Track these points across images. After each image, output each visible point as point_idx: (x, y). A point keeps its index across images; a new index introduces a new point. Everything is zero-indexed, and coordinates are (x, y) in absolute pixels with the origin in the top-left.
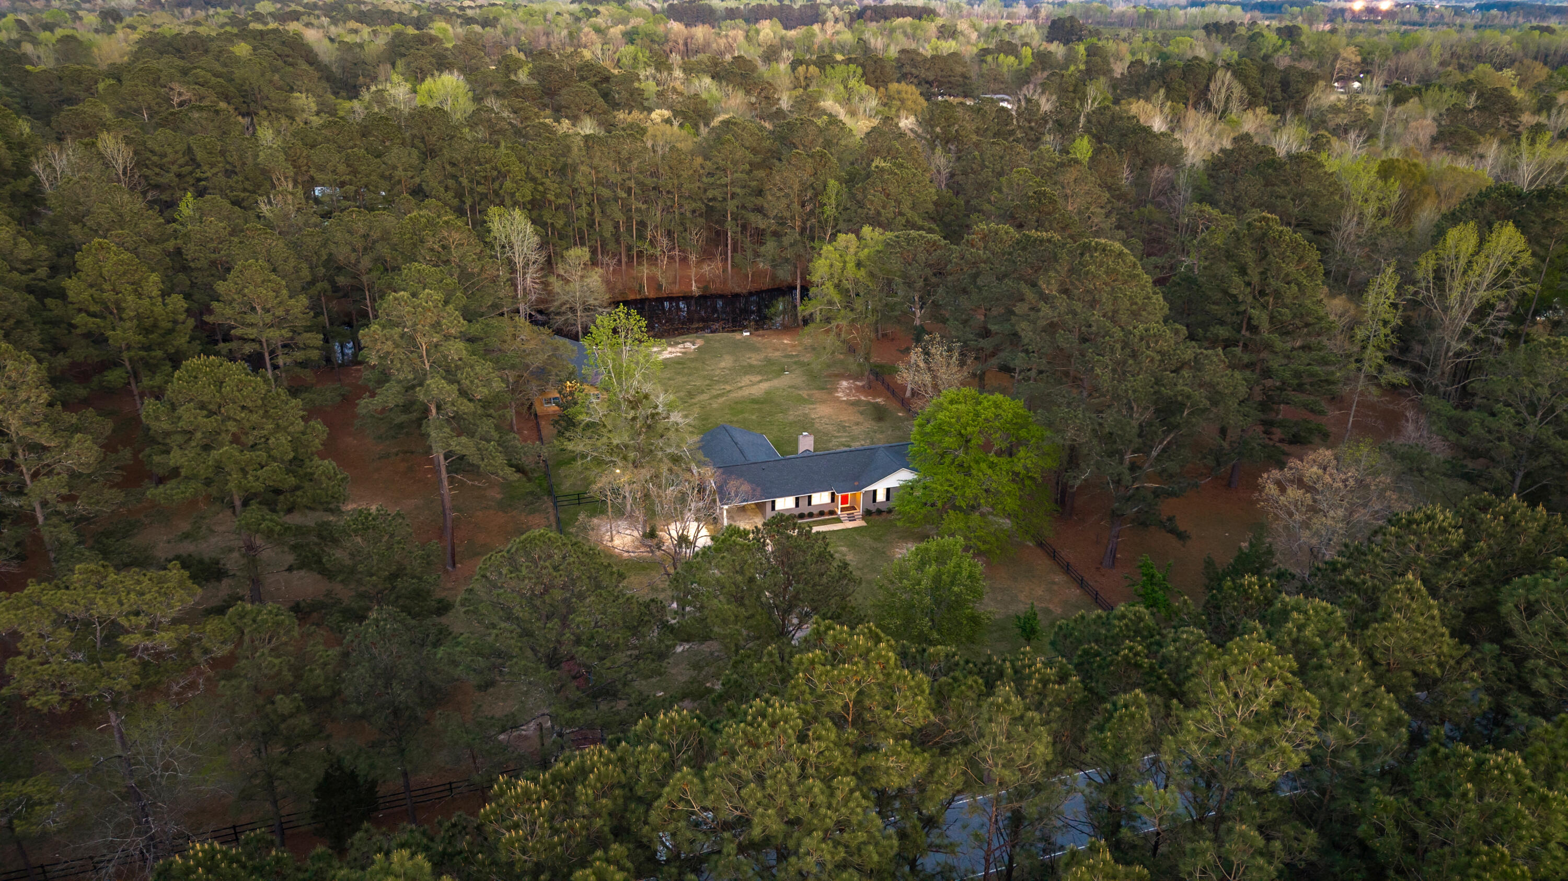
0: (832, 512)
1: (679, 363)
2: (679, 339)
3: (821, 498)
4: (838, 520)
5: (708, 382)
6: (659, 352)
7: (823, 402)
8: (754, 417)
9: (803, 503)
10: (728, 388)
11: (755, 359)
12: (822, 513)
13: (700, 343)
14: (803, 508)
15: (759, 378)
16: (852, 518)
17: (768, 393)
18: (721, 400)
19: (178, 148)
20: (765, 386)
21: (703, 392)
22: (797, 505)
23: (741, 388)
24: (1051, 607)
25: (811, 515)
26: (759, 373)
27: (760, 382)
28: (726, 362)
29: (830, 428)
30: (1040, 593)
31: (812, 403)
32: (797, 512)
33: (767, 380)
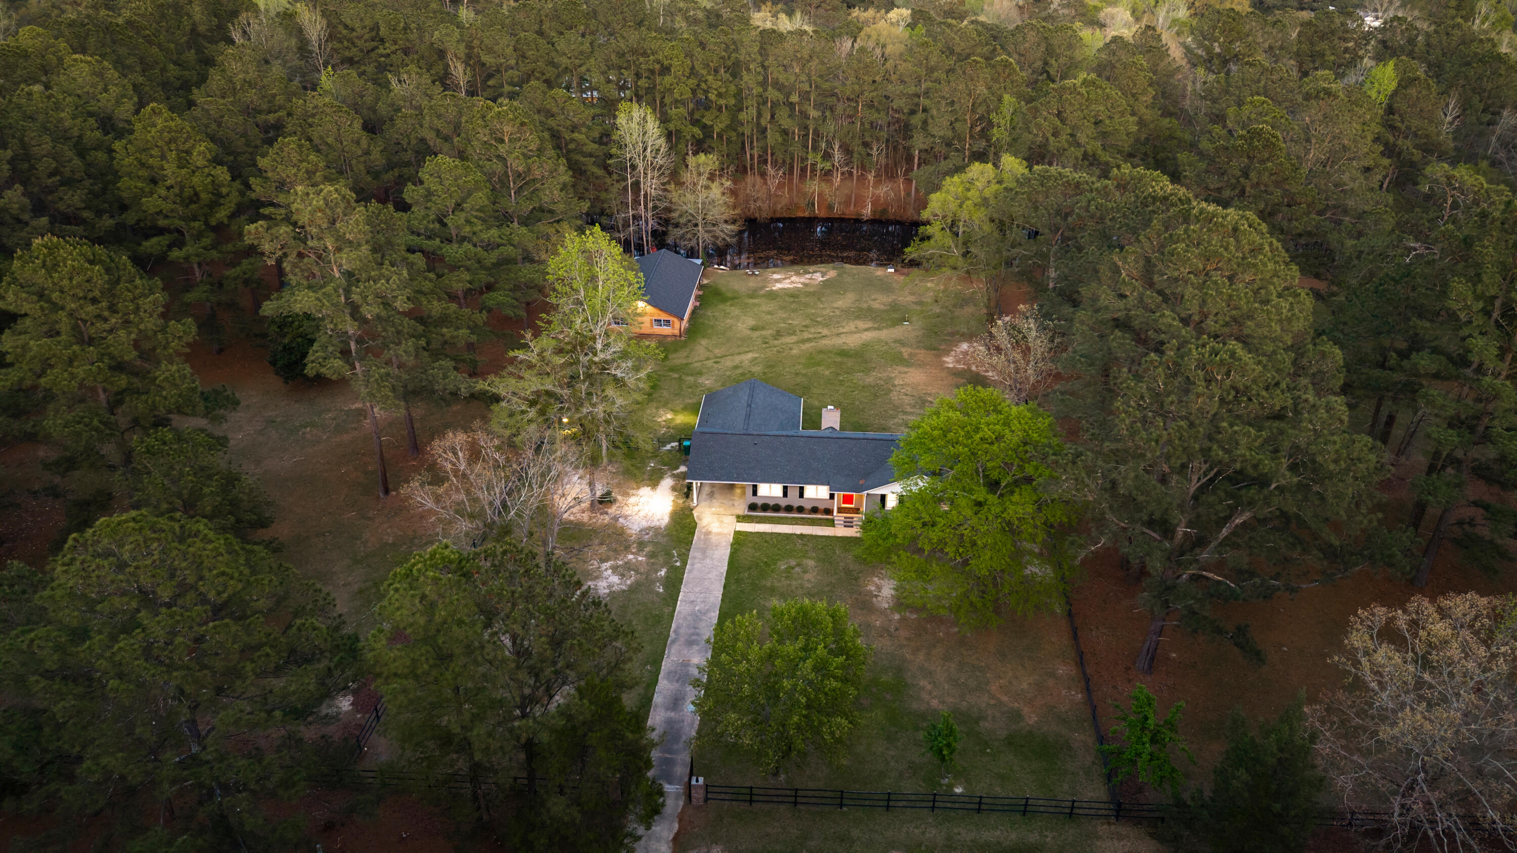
0: (828, 511)
1: (792, 296)
2: (811, 269)
3: (817, 492)
4: (831, 523)
5: (808, 322)
6: (777, 281)
7: (921, 365)
8: (827, 373)
9: (793, 493)
10: (825, 332)
11: (879, 301)
12: (815, 510)
13: (832, 274)
14: (793, 499)
15: (869, 324)
16: (848, 524)
17: (865, 345)
18: (808, 345)
19: (367, 23)
20: (868, 336)
21: (794, 333)
22: (785, 494)
23: (838, 335)
24: (1026, 710)
25: (801, 509)
26: (874, 319)
27: (867, 330)
28: (845, 301)
29: (907, 400)
30: (1025, 686)
31: (907, 366)
32: (784, 503)
33: (876, 329)
